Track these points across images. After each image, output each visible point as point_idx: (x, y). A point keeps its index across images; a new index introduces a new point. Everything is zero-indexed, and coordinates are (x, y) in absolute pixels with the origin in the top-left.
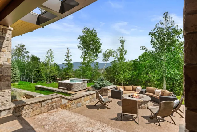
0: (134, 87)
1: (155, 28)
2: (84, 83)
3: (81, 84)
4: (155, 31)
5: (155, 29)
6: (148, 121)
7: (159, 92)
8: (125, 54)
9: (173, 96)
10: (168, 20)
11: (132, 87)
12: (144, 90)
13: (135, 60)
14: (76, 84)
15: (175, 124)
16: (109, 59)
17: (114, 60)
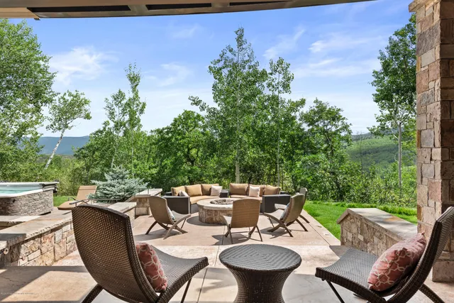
0: (207, 186)
1: (219, 58)
2: (47, 193)
3: (37, 197)
4: (221, 64)
5: (219, 61)
6: (271, 236)
7: (258, 190)
8: (142, 111)
9: (281, 193)
10: (244, 46)
11: (202, 186)
12: (226, 191)
13: (163, 129)
14: (24, 196)
15: (306, 230)
16: (69, 125)
17: (104, 128)
